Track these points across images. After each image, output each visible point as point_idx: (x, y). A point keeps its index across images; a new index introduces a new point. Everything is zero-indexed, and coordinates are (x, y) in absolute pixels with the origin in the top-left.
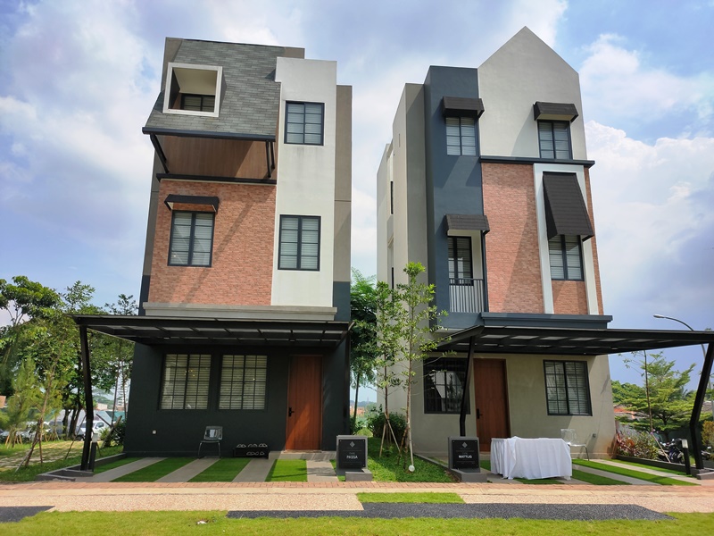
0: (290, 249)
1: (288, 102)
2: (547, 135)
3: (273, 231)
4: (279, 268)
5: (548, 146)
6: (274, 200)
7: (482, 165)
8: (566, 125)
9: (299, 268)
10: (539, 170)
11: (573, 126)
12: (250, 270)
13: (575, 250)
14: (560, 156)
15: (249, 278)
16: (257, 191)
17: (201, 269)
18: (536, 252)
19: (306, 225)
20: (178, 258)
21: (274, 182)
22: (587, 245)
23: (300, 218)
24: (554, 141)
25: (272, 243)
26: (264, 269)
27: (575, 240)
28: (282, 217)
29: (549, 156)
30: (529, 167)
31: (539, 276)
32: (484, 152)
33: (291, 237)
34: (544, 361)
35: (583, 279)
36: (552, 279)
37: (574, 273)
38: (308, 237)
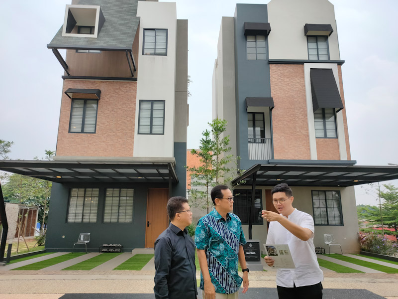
0: (146, 122)
1: (145, 29)
2: (313, 45)
3: (135, 110)
4: (139, 133)
5: (314, 52)
6: (135, 91)
7: (270, 65)
8: (325, 38)
9: (151, 133)
10: (308, 67)
11: (330, 39)
12: (120, 135)
13: (332, 118)
14: (322, 58)
15: (119, 140)
16: (125, 86)
17: (89, 135)
18: (305, 121)
19: (156, 106)
20: (76, 128)
21: (136, 79)
22: (339, 115)
23: (152, 102)
24: (317, 49)
25: (134, 118)
26: (129, 134)
27: (332, 112)
28: (141, 101)
29: (315, 58)
30: (301, 66)
31: (308, 136)
32: (272, 57)
33: (146, 114)
34: (312, 191)
35: (337, 137)
36: (316, 138)
37: (331, 134)
38: (157, 114)
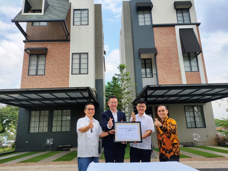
0: (76, 66)
1: (74, 10)
2: (180, 15)
3: (69, 59)
4: (72, 74)
5: (181, 19)
6: (69, 48)
7: (154, 28)
8: (188, 10)
9: (80, 73)
10: (177, 28)
11: (190, 10)
12: (60, 75)
13: (195, 59)
14: (186, 22)
15: (60, 79)
16: (63, 45)
17: (41, 76)
18: (178, 61)
19: (83, 56)
20: (33, 72)
21: (69, 41)
22: (199, 56)
23: (80, 54)
24: (183, 16)
25: (69, 64)
26: (66, 75)
27: (194, 55)
28: (73, 54)
29: (182, 22)
30: (173, 27)
31: (180, 71)
32: (154, 23)
33: (76, 61)
34: (184, 106)
35: (199, 71)
36: (185, 72)
37: (194, 69)
38: (83, 61)
